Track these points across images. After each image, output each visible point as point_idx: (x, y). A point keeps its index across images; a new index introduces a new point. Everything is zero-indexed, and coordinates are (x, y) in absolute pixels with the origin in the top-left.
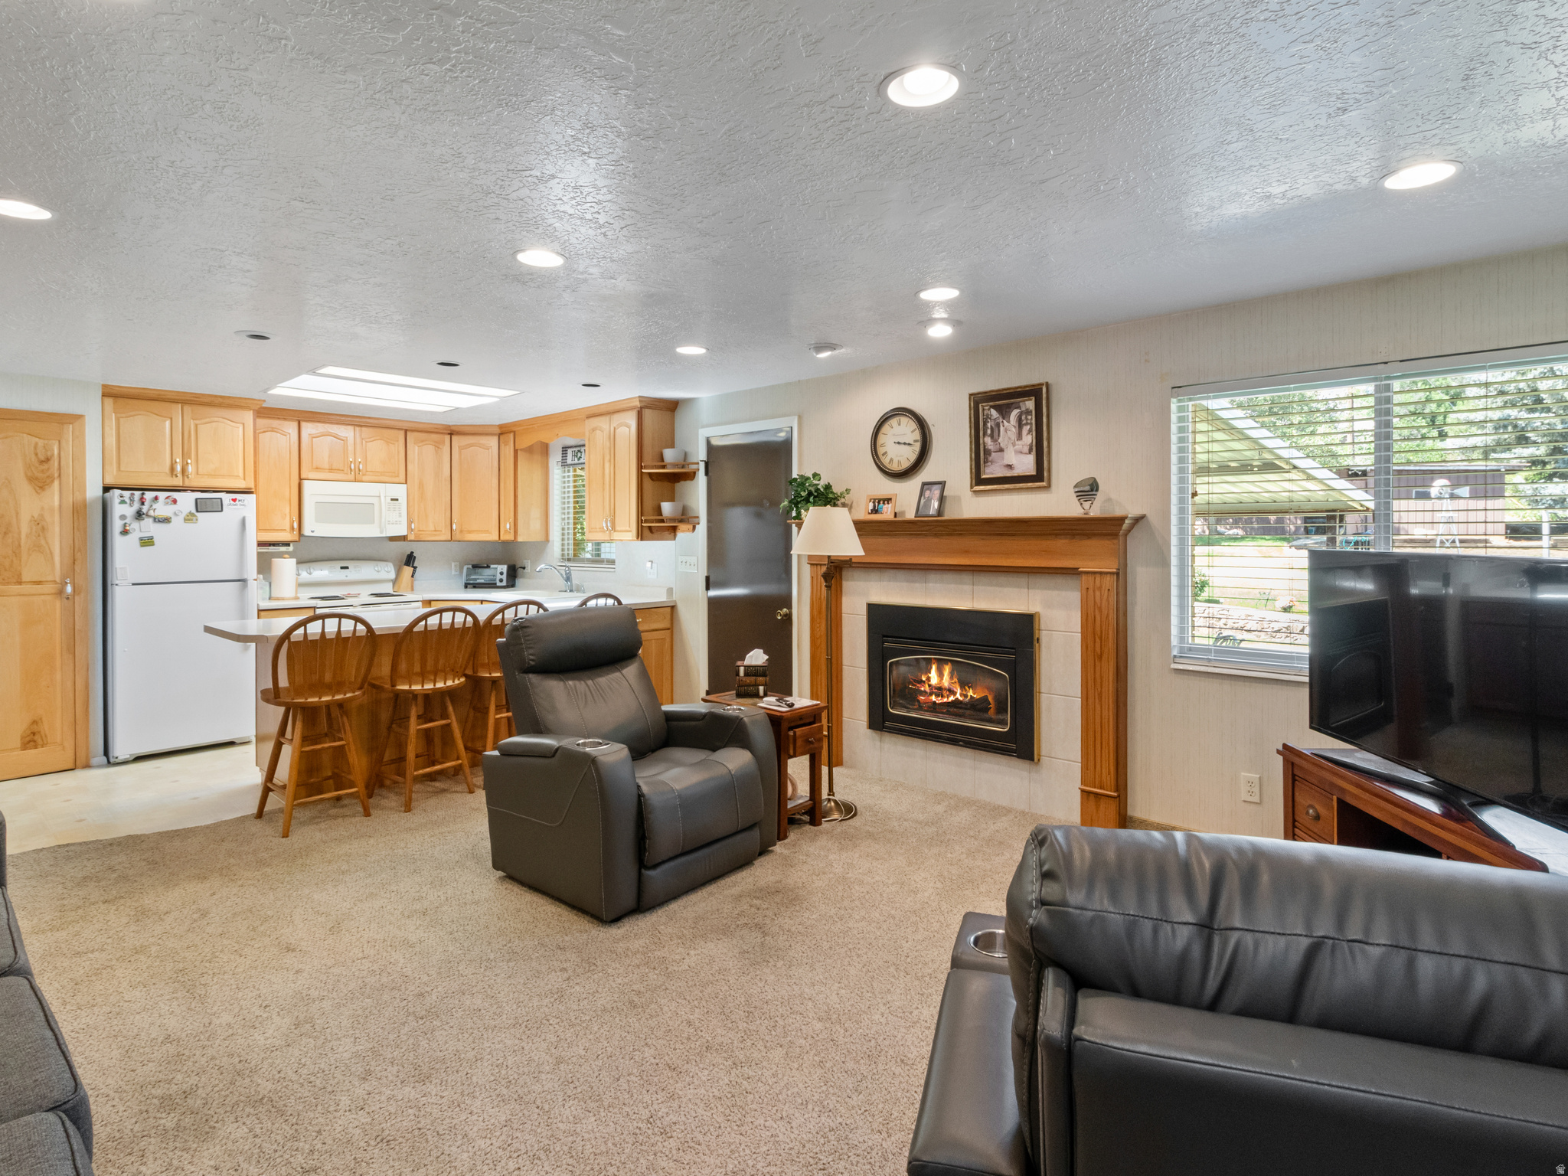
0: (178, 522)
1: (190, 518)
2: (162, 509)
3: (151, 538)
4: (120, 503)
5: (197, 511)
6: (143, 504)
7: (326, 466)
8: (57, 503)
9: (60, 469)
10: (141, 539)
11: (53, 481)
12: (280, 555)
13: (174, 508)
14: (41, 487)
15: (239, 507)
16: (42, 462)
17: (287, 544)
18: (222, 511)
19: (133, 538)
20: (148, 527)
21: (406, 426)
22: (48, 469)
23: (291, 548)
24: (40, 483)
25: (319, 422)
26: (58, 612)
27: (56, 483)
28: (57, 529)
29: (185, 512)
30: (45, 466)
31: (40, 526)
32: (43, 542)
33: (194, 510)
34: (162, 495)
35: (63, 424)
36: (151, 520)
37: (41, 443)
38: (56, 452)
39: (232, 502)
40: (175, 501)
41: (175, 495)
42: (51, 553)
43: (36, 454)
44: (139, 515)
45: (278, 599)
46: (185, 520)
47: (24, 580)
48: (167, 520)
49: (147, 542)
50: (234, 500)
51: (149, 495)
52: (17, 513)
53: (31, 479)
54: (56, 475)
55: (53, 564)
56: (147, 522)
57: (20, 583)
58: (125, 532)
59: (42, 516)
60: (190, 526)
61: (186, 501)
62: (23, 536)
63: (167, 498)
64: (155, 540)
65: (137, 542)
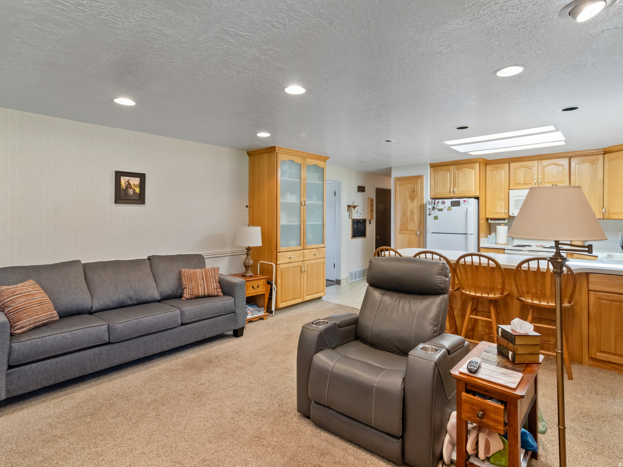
0: (445, 210)
1: (449, 209)
2: (440, 206)
3: (437, 216)
4: (429, 204)
5: (451, 206)
6: (435, 204)
7: (522, 182)
8: (416, 205)
9: (417, 194)
10: (434, 217)
11: (415, 198)
12: (500, 224)
13: (444, 205)
14: (412, 200)
15: (466, 204)
16: (413, 192)
17: (504, 219)
18: (460, 206)
19: (432, 216)
20: (436, 213)
21: (570, 155)
22: (414, 194)
23: (506, 221)
24: (412, 199)
25: (519, 161)
26: (416, 240)
27: (416, 198)
28: (416, 213)
29: (447, 207)
30: (413, 193)
31: (412, 212)
32: (413, 218)
33: (450, 206)
34: (440, 201)
35: (417, 179)
36: (437, 210)
37: (413, 186)
38: (416, 189)
39: (464, 202)
40: (444, 203)
41: (445, 200)
42: (415, 221)
43: (411, 190)
44: (433, 208)
45: (498, 244)
46: (448, 210)
47: (409, 229)
48: (441, 210)
49: (436, 218)
50: (464, 201)
51: (437, 201)
52: (407, 208)
53: (410, 198)
54: (416, 196)
55: (415, 225)
56: (436, 211)
57: (408, 230)
58: (430, 214)
59: (412, 209)
60: (449, 212)
61: (448, 202)
62: (408, 216)
63: (442, 202)
64: (438, 217)
65: (433, 218)
